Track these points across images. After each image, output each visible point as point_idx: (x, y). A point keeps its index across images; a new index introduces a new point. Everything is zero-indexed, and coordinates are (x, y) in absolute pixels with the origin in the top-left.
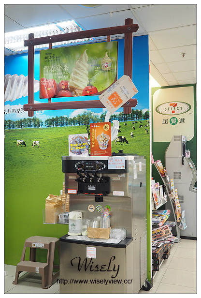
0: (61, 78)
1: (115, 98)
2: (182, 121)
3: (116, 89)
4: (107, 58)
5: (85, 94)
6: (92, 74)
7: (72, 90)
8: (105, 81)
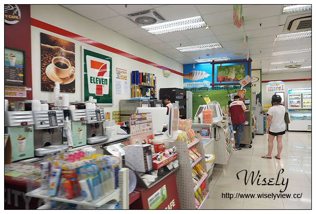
0: (224, 75)
1: (244, 82)
2: (255, 85)
3: (245, 79)
4: (241, 70)
5: (234, 81)
6: (236, 74)
7: (229, 80)
8: (241, 77)
